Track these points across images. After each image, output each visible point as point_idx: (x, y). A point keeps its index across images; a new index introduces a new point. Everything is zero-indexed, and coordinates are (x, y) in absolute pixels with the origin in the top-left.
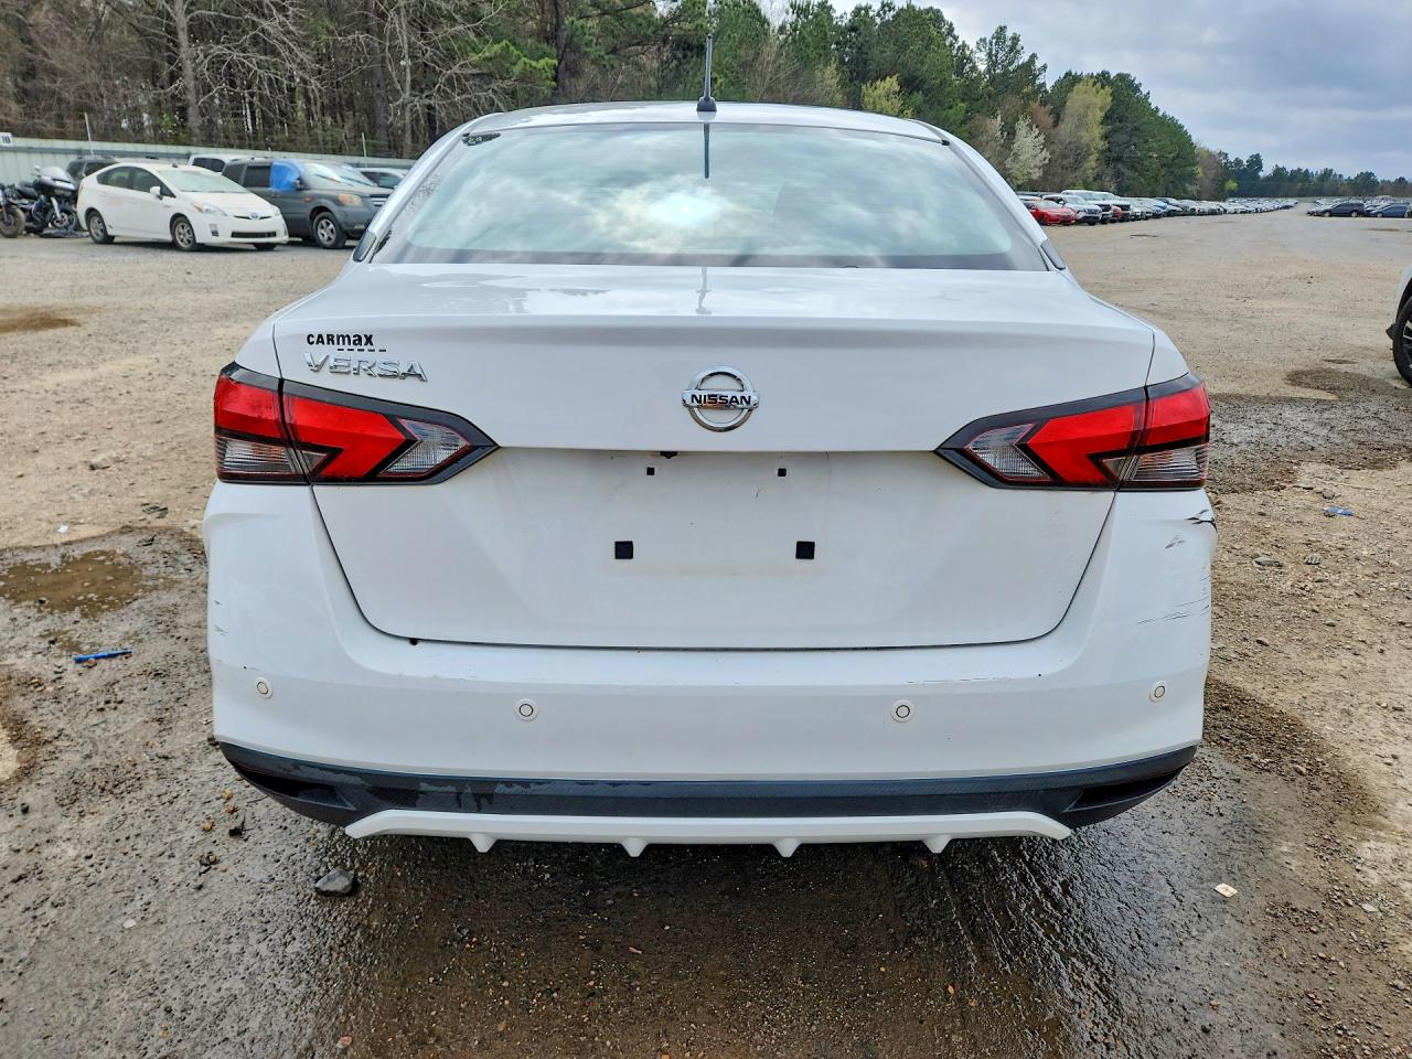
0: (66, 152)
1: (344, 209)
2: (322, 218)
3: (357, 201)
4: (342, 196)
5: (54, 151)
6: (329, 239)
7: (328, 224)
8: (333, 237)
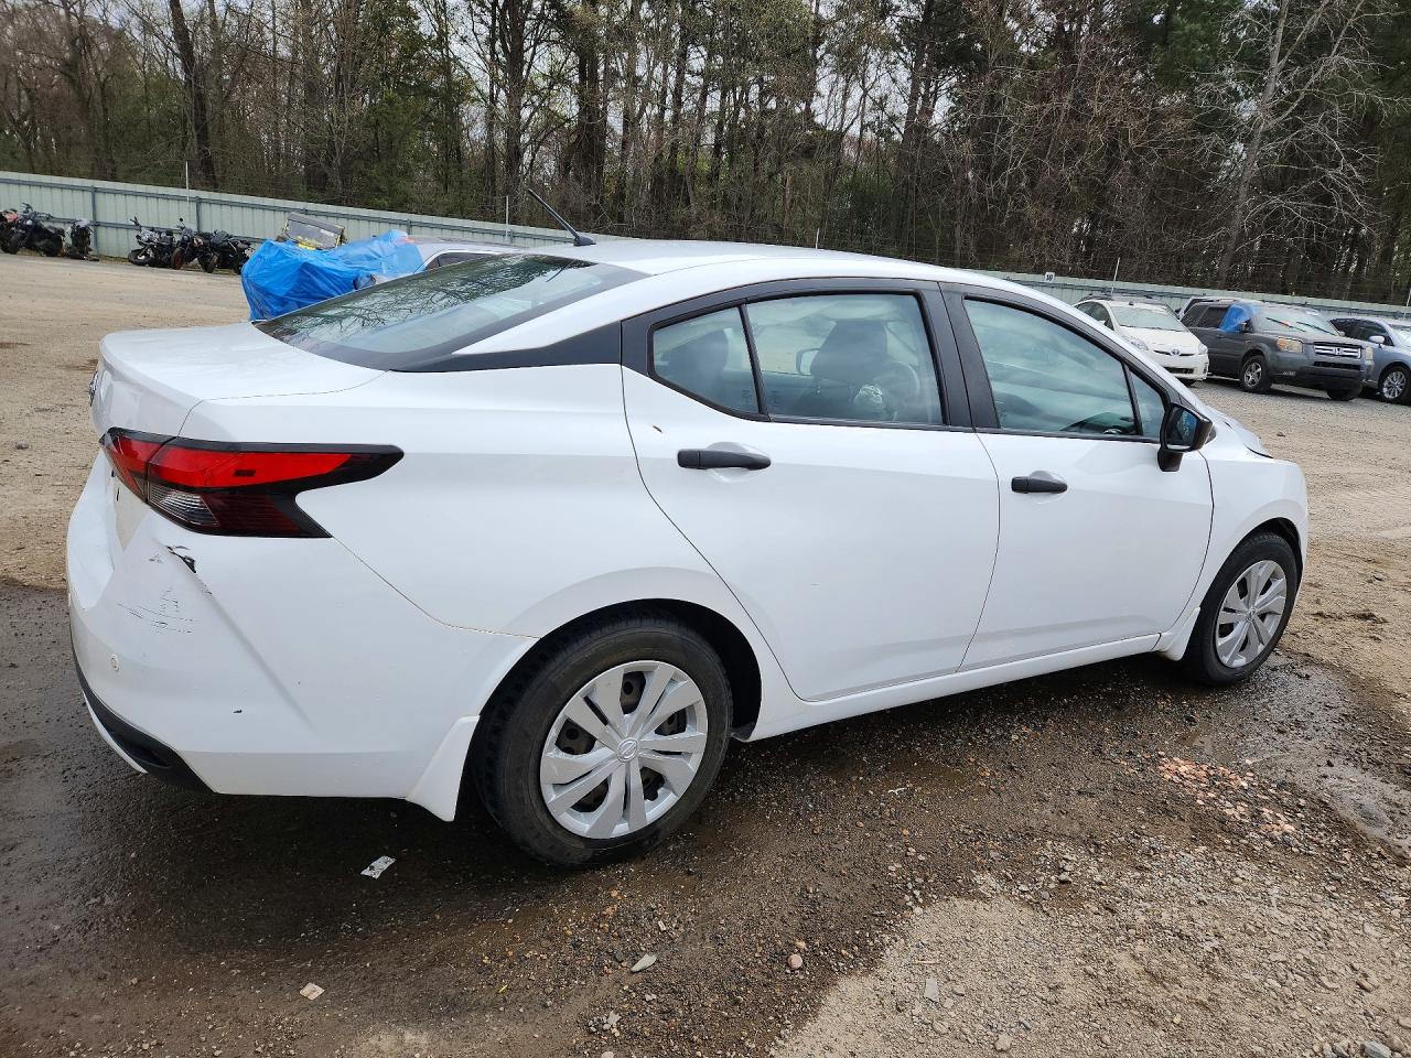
0: (1082, 288)
1: (1279, 354)
2: (1253, 362)
3: (1297, 347)
4: (1281, 341)
5: (1072, 287)
6: (1253, 382)
7: (1257, 367)
8: (1257, 380)
